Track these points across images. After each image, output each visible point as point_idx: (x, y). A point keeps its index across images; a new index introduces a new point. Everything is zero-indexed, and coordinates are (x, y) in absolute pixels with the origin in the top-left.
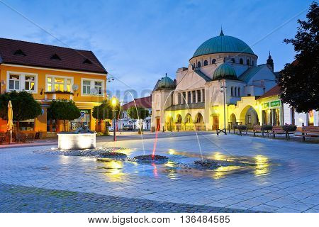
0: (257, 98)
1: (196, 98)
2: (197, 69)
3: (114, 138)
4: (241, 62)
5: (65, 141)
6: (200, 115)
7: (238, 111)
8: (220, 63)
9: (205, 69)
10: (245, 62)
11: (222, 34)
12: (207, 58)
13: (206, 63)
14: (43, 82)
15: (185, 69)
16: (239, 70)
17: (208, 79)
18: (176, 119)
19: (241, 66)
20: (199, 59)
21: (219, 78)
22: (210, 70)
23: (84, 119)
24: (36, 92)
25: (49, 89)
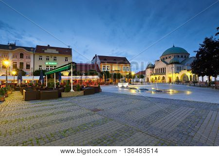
0: (188, 70)
1: (163, 71)
2: (163, 60)
3: (133, 84)
4: (182, 57)
5: (120, 85)
6: (164, 77)
7: (179, 76)
8: (172, 58)
9: (166, 60)
10: (184, 56)
11: (174, 46)
12: (168, 56)
13: (167, 58)
14: (112, 68)
15: (158, 61)
16: (180, 60)
17: (167, 64)
18: (154, 79)
19: (182, 58)
20: (164, 57)
21: (172, 63)
22: (168, 61)
23: (124, 79)
24: (110, 71)
25: (113, 70)
